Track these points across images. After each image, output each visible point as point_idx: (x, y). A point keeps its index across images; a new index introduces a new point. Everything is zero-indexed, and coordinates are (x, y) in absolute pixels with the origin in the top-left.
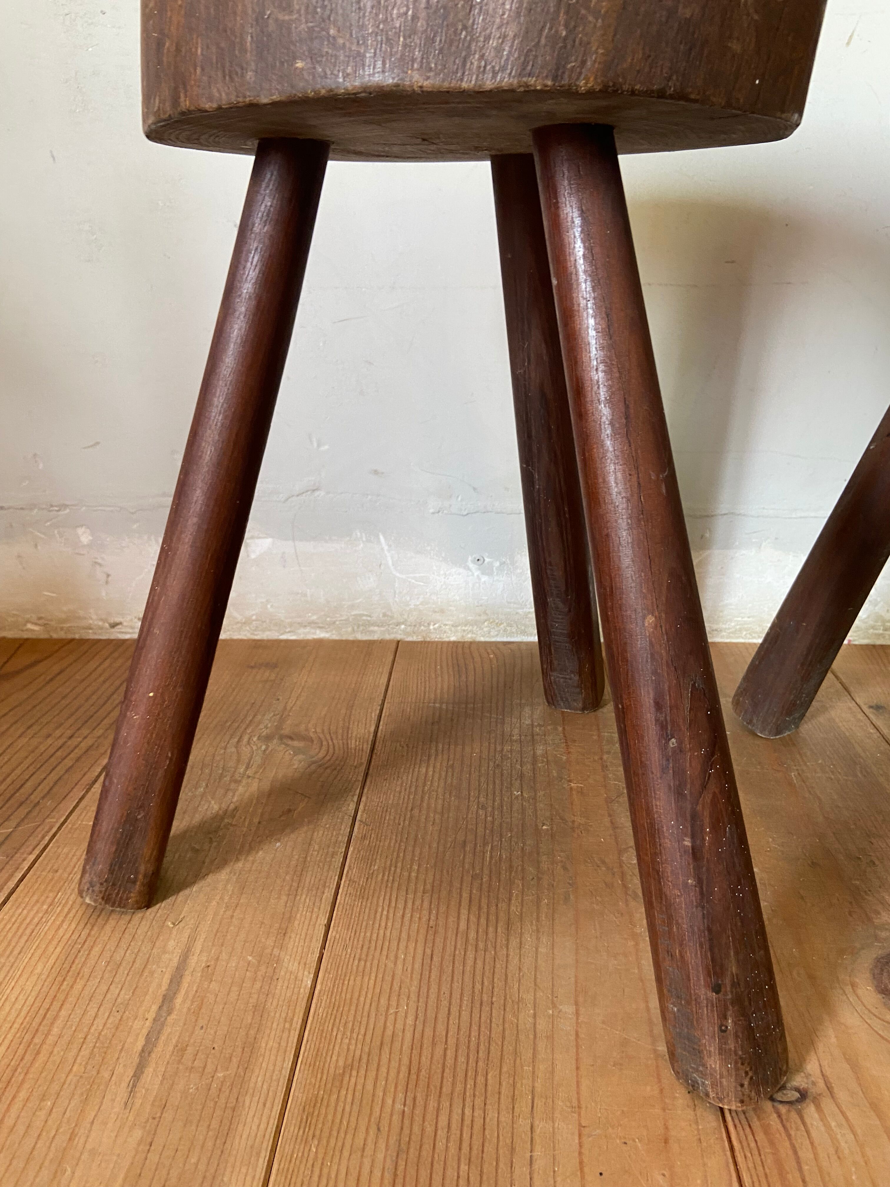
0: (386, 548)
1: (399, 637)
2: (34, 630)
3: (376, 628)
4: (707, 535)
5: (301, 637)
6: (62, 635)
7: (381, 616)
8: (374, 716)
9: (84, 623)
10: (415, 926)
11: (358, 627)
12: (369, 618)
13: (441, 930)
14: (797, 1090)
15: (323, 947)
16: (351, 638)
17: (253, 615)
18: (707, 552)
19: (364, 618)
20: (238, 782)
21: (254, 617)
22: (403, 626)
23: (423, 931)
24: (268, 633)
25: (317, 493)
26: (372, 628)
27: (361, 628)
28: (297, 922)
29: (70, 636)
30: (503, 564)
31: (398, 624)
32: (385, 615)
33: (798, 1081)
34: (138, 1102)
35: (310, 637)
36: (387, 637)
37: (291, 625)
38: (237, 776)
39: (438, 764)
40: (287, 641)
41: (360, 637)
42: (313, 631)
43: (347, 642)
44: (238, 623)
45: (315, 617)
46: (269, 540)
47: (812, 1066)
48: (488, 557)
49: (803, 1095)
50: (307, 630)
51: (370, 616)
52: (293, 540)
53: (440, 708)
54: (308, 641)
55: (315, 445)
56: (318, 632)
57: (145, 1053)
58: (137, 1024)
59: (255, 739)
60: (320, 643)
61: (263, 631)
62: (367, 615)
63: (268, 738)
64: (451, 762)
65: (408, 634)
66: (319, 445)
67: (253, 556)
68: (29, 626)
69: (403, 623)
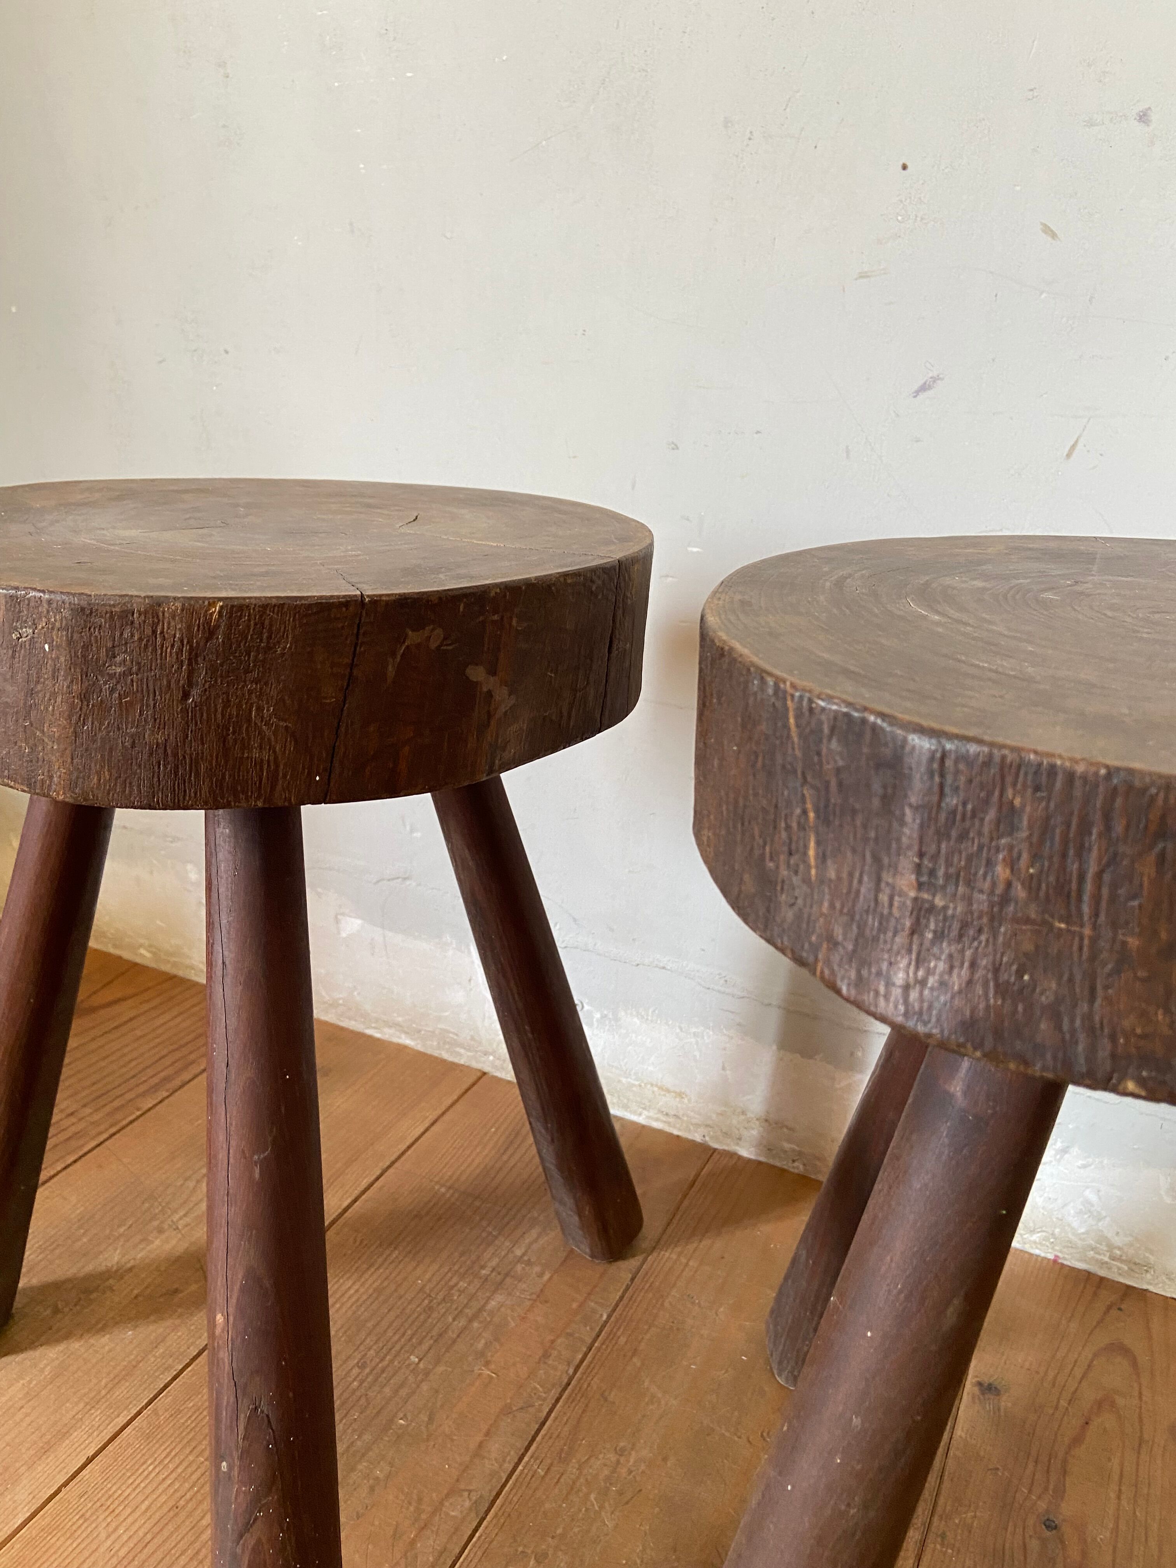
0: (477, 962)
1: (487, 1068)
2: (144, 956)
3: (462, 1051)
5: (386, 1037)
6: (166, 968)
7: (469, 1038)
8: (365, 1183)
9: (187, 962)
10: (164, 1498)
11: (445, 1043)
12: (455, 1037)
13: (183, 1515)
15: (65, 1484)
16: (436, 1053)
17: (340, 999)
19: (451, 1035)
20: (161, 1231)
21: (341, 1002)
22: (491, 1058)
23: (165, 1509)
24: (353, 1023)
25: (408, 882)
26: (458, 1049)
27: (447, 1046)
28: (67, 1442)
29: (174, 971)
30: (604, 1017)
31: (486, 1053)
32: (472, 1038)
35: (395, 1040)
36: (474, 1065)
37: (377, 1020)
40: (370, 1037)
41: (445, 1056)
42: (398, 1033)
43: (430, 1057)
44: (325, 1003)
45: (400, 1019)
46: (359, 922)
48: (588, 1004)
50: (392, 1031)
51: (457, 1035)
52: (383, 927)
53: (444, 1195)
54: (390, 1043)
55: (408, 828)
56: (403, 1036)
60: (402, 1049)
61: (350, 1019)
62: (454, 1033)
64: (386, 1283)
65: (495, 1067)
66: (412, 831)
67: (344, 935)
68: (142, 951)
69: (491, 1054)
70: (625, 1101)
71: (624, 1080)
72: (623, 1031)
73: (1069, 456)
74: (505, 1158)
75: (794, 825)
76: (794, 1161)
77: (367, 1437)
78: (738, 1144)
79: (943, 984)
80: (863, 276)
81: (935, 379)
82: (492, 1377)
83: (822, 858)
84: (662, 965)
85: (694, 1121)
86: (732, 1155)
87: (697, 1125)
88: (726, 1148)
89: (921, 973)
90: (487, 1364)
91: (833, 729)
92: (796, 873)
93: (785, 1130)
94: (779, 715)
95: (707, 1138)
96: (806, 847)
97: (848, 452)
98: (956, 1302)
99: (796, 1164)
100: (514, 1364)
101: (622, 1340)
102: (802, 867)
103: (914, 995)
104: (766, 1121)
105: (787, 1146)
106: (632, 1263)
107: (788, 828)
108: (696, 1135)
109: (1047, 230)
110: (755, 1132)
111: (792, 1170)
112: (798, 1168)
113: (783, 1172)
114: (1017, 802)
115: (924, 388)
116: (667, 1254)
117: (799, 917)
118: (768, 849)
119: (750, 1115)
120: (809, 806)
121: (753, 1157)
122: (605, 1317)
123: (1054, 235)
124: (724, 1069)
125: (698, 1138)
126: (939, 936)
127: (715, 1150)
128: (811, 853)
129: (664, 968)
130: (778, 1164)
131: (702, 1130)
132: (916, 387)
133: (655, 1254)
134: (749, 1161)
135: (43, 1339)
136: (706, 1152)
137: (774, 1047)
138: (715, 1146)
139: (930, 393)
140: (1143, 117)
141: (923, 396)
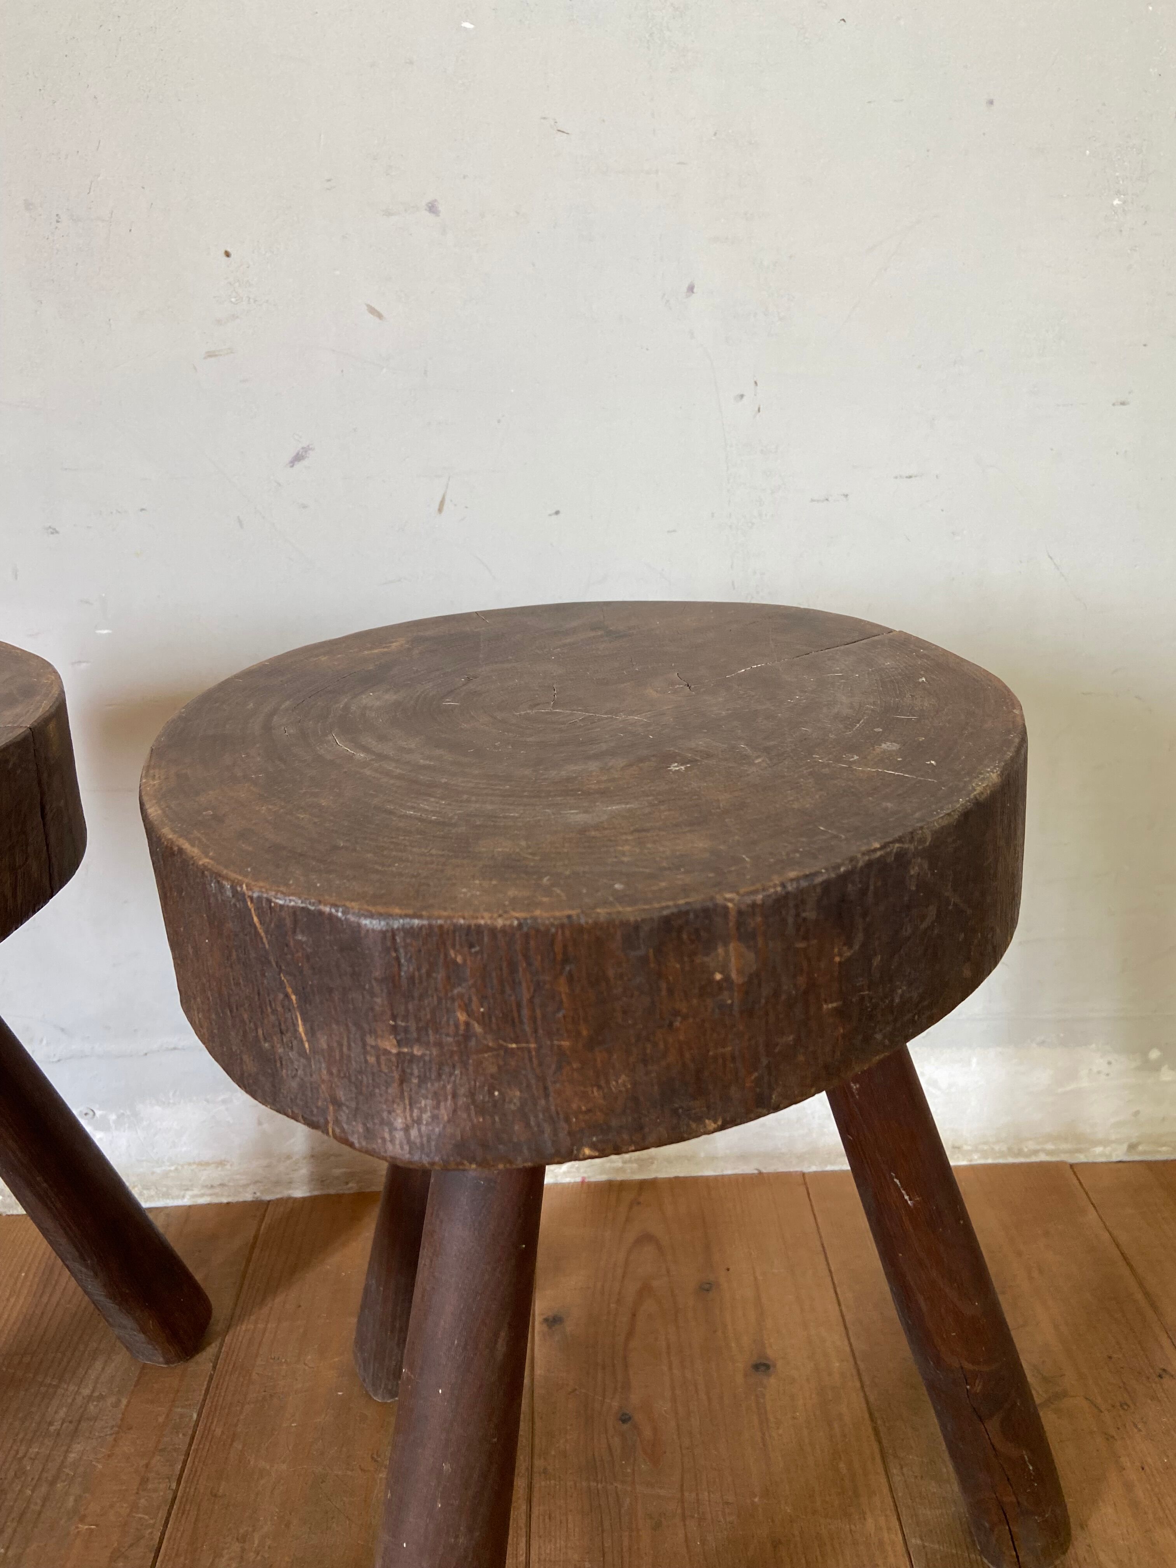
30: (120, 1116)
48: (99, 1109)
70: (164, 1189)
71: (158, 1170)
72: (145, 1123)
73: (440, 510)
74: (45, 1299)
75: (280, 1009)
76: (347, 1183)
78: (290, 1188)
79: (435, 1117)
80: (210, 355)
81: (306, 449)
82: (92, 1531)
83: (312, 1032)
84: (172, 1046)
85: (242, 1182)
86: (289, 1199)
87: (246, 1186)
88: (279, 1196)
89: (416, 1113)
90: (82, 1519)
91: (295, 922)
92: (292, 1048)
93: (332, 1158)
94: (243, 916)
95: (258, 1194)
96: (295, 1025)
98: (503, 1334)
99: (350, 1185)
100: (111, 1506)
101: (218, 1432)
102: (295, 1043)
103: (414, 1133)
104: (312, 1156)
106: (210, 1351)
107: (274, 1011)
108: (247, 1195)
109: (372, 310)
110: (304, 1171)
111: (347, 1192)
112: (353, 1187)
113: (339, 1198)
114: (459, 959)
115: (298, 458)
116: (244, 1327)
117: (302, 1086)
118: (260, 1032)
119: (296, 1157)
120: (289, 990)
121: (307, 1194)
122: (195, 1416)
123: (380, 316)
124: (260, 1123)
125: (248, 1197)
126: (423, 1080)
127: (269, 1201)
128: (301, 1029)
129: (175, 1049)
130: (333, 1192)
131: (251, 1189)
132: (289, 458)
133: (231, 1333)
134: (304, 1199)
136: (259, 1208)
138: (268, 1198)
139: (305, 463)
140: (432, 208)
141: (298, 466)
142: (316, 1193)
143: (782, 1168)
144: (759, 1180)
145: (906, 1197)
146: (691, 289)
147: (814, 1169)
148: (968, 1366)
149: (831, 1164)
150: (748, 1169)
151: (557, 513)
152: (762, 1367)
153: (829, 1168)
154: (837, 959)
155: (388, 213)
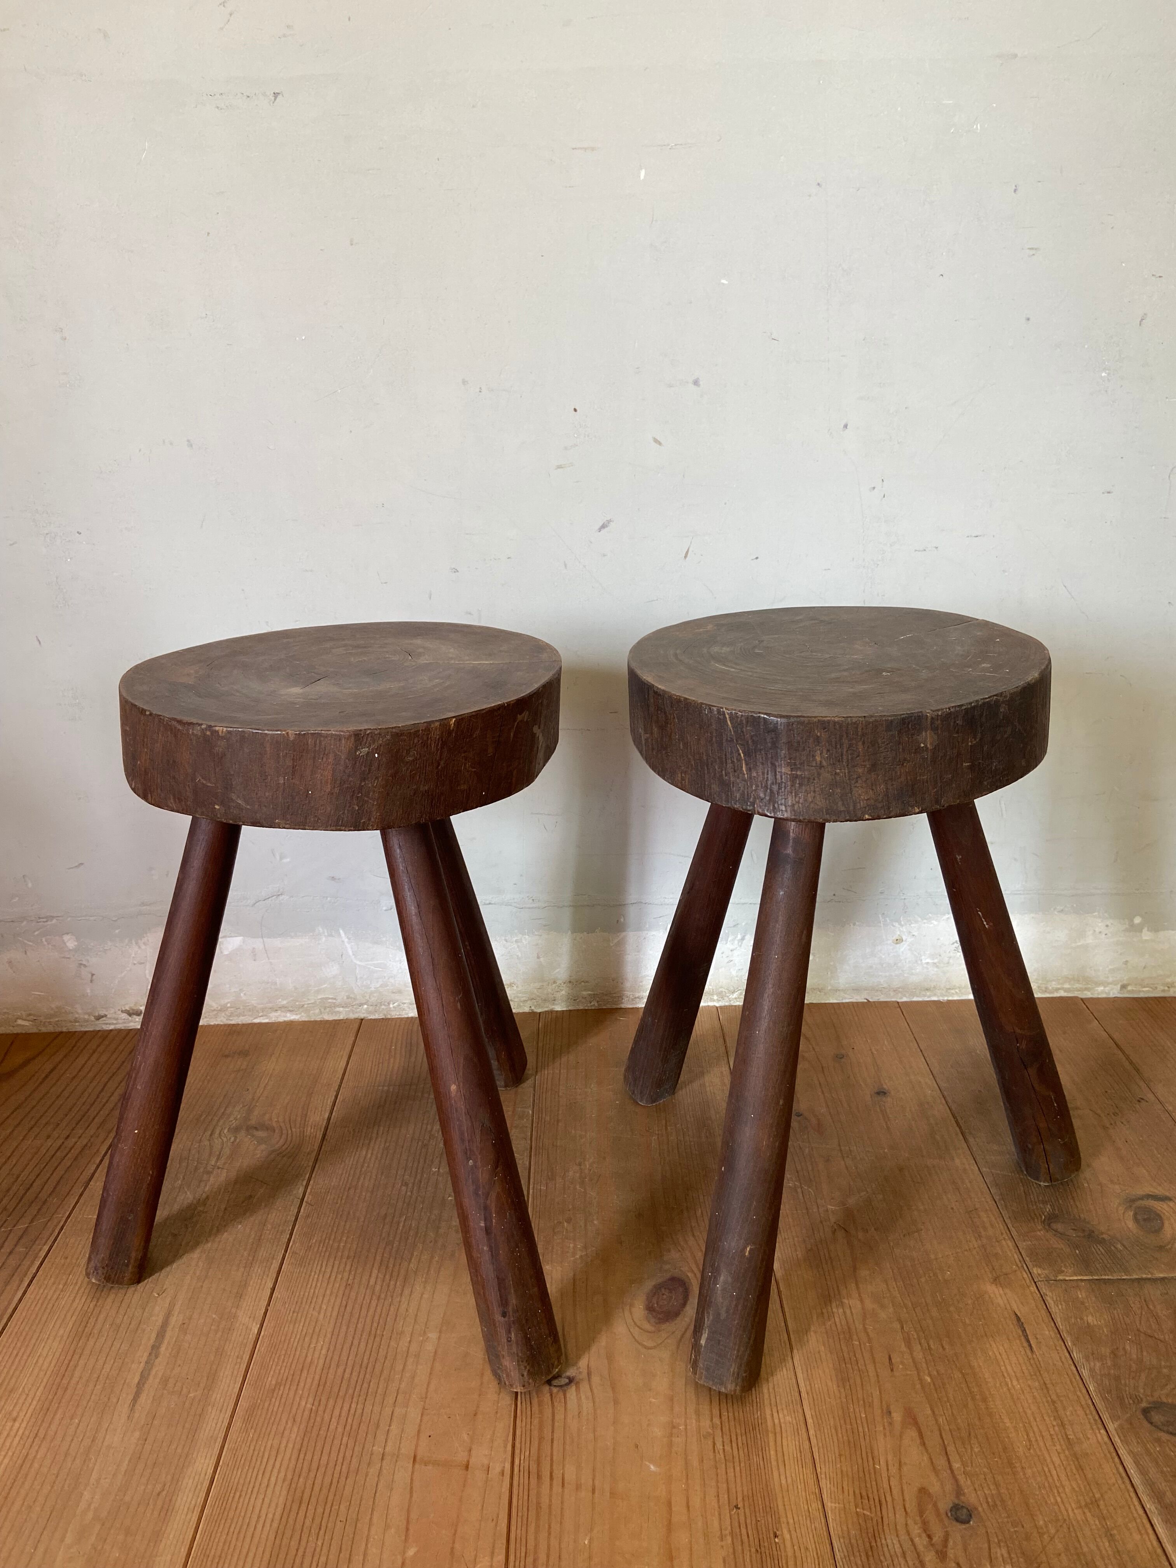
0: (346, 940)
1: (362, 1016)
2: (24, 1025)
3: (341, 1009)
4: (622, 920)
5: (273, 1020)
6: (50, 1029)
7: (345, 998)
8: (330, 1102)
9: (70, 1017)
10: (337, 1285)
11: (325, 1009)
12: (334, 1001)
13: (356, 1286)
14: (569, 1378)
15: (269, 1305)
16: (318, 1018)
17: (228, 1003)
18: (624, 934)
19: (330, 1001)
20: (209, 1173)
21: (229, 1005)
22: (365, 1006)
23: (342, 1288)
24: (242, 1018)
25: (281, 898)
26: (337, 1009)
27: (328, 1010)
28: (250, 1288)
29: (58, 1029)
31: (361, 1005)
32: (348, 997)
33: (571, 1372)
34: (137, 1415)
35: (281, 1019)
36: (352, 1016)
37: (263, 1010)
38: (209, 1168)
39: (377, 1147)
40: (260, 1024)
41: (327, 1017)
42: (283, 1014)
43: (315, 1022)
44: (214, 1010)
45: (285, 1002)
46: (241, 938)
47: (583, 1363)
49: (571, 1380)
50: (279, 1013)
51: (335, 999)
52: (262, 937)
53: (388, 1091)
54: (280, 1023)
55: (278, 858)
56: (288, 1015)
57: (140, 1386)
58: (134, 1366)
59: (226, 1131)
60: (289, 1025)
61: (238, 1016)
62: (332, 998)
63: (236, 1130)
64: (388, 1144)
65: (370, 1013)
66: (281, 858)
67: (226, 953)
68: (20, 1022)
69: (365, 1004)
73: (685, 557)
74: (413, 1059)
75: (735, 761)
77: (436, 1212)
78: (553, 1004)
80: (559, 467)
81: (609, 521)
83: (749, 770)
85: (523, 999)
86: (552, 1012)
87: (527, 1001)
88: (546, 1009)
91: (747, 722)
92: (738, 778)
93: (583, 983)
94: (722, 721)
95: (533, 1008)
96: (742, 767)
97: (566, 565)
99: (592, 1004)
101: (548, 1118)
102: (741, 775)
104: (570, 982)
105: (585, 993)
106: (529, 1082)
107: (733, 762)
108: (527, 1007)
109: (656, 441)
110: (563, 992)
111: (590, 1008)
112: (594, 1005)
113: (585, 1011)
114: (819, 734)
115: (603, 527)
117: (743, 794)
118: (724, 772)
119: (559, 982)
120: (741, 751)
121: (564, 1010)
122: (531, 1112)
123: (660, 444)
124: (538, 958)
125: (527, 1010)
126: (801, 785)
127: (539, 1014)
128: (744, 769)
130: (581, 1008)
131: (529, 1003)
132: (598, 527)
134: (562, 1013)
135: (181, 1252)
136: (534, 1017)
137: (570, 932)
138: (539, 1010)
139: (606, 530)
140: (696, 383)
141: (604, 531)
142: (570, 1008)
143: (883, 998)
144: (868, 1004)
145: (985, 923)
146: (846, 426)
147: (905, 999)
148: (1018, 1031)
149: (917, 996)
150: (860, 998)
151: (757, 558)
152: (882, 1093)
153: (915, 999)
154: (970, 744)
155: (670, 386)
